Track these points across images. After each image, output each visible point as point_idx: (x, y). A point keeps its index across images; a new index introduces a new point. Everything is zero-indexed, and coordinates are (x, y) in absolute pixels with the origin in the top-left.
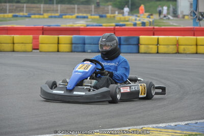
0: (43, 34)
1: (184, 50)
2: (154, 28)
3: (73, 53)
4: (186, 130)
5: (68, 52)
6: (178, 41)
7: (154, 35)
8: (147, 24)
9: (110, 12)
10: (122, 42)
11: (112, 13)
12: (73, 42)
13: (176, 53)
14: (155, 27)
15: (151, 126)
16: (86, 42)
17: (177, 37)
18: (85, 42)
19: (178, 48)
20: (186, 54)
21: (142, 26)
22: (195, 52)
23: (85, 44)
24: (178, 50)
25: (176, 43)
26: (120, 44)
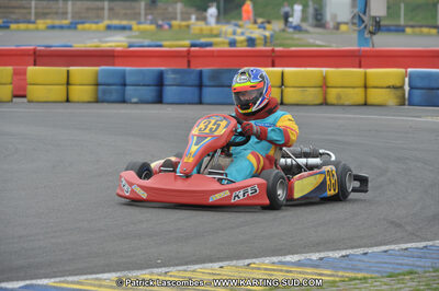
0: (35, 65)
1: (339, 97)
2: (273, 51)
3: (99, 105)
4: (344, 269)
5: (89, 102)
6: (325, 78)
7: (273, 66)
8: (258, 42)
9: (179, 16)
10: (206, 81)
11: (183, 19)
12: (100, 81)
13: (321, 104)
14: (277, 49)
15: (267, 260)
16: (128, 81)
17: (324, 69)
18: (125, 80)
19: (325, 94)
20: (343, 105)
21: (249, 46)
22: (362, 102)
23: (125, 85)
24: (325, 99)
25: (321, 83)
26: (200, 86)
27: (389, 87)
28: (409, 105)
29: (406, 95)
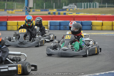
29: (49, 27)
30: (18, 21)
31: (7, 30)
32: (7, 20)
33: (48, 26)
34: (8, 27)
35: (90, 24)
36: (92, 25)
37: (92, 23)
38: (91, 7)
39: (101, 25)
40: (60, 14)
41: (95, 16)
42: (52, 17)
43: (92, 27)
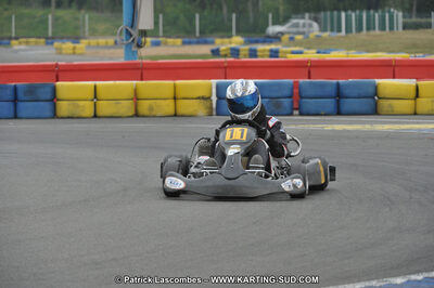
1: (151, 108)
6: (135, 90)
17: (135, 82)
19: (136, 106)
25: (132, 96)
26: (15, 100)
27: (198, 98)
28: (218, 115)
29: (214, 105)
30: (98, 83)
31: (55, 115)
32: (54, 77)
33: (209, 98)
34: (60, 104)
35: (371, 90)
36: (376, 94)
37: (376, 87)
38: (374, 28)
39: (413, 94)
40: (256, 56)
41: (390, 61)
42: (225, 68)
43: (376, 103)
